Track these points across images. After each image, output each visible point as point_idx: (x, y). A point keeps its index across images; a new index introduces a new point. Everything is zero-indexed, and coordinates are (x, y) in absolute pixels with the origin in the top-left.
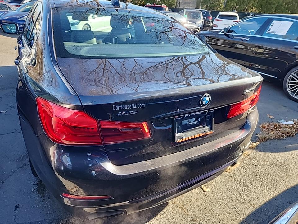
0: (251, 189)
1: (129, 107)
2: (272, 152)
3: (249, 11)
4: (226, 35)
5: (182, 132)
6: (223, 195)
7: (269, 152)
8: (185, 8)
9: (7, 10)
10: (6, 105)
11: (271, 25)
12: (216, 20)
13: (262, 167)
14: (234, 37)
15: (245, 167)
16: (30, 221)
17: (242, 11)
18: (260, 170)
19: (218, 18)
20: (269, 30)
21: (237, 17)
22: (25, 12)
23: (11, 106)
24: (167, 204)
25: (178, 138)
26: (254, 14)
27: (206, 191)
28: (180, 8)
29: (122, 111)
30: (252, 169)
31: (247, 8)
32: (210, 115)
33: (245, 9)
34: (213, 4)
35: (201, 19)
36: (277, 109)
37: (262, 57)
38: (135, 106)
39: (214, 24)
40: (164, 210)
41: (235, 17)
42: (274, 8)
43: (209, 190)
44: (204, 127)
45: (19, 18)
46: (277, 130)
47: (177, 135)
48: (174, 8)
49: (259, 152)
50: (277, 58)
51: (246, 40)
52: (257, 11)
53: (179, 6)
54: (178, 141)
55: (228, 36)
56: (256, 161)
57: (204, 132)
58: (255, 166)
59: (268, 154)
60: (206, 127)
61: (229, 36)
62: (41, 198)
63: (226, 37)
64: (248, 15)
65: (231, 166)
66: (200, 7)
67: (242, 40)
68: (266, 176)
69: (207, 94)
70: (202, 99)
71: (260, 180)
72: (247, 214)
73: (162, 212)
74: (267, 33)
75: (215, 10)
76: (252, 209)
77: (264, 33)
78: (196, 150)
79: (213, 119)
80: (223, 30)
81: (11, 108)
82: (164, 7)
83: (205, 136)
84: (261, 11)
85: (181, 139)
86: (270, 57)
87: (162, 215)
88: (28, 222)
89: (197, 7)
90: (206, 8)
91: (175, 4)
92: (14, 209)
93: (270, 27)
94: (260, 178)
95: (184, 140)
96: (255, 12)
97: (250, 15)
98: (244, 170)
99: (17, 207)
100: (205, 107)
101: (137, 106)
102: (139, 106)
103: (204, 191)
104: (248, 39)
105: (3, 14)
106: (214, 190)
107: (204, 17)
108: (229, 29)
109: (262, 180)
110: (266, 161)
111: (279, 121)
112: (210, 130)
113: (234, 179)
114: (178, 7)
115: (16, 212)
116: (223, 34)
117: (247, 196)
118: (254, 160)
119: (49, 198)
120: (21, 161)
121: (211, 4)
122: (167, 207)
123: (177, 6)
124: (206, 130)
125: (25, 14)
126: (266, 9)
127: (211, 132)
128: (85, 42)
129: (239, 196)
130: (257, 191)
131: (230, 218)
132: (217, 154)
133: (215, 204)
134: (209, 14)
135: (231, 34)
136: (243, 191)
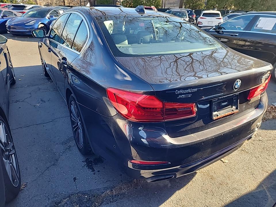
0: (262, 159)
1: (186, 91)
2: (273, 130)
3: (228, 9)
4: (216, 32)
5: (217, 111)
6: (240, 165)
7: (270, 130)
8: (170, 8)
9: (13, 17)
10: (37, 100)
11: (258, 21)
12: (201, 18)
13: (267, 142)
14: (224, 33)
15: (253, 142)
16: (89, 189)
17: (222, 9)
18: (266, 145)
19: (203, 16)
20: (256, 26)
21: (219, 14)
22: (30, 18)
23: (41, 100)
24: (196, 173)
25: (215, 115)
26: (233, 11)
27: (225, 162)
28: (166, 8)
29: (181, 94)
30: (259, 144)
31: (227, 6)
32: (236, 97)
33: (224, 7)
34: (195, 4)
35: (187, 17)
36: (269, 94)
37: (247, 49)
38: (190, 91)
39: (199, 22)
40: (195, 178)
41: (217, 15)
42: (250, 5)
43: (228, 161)
44: (232, 107)
45: (26, 23)
46: (274, 111)
47: (214, 113)
48: (160, 9)
49: (262, 130)
50: (260, 49)
51: (236, 35)
52: (236, 9)
53: (165, 6)
54: (214, 118)
55: (218, 32)
56: (261, 138)
57: (232, 111)
58: (261, 142)
59: (270, 131)
60: (233, 107)
61: (220, 32)
62: (92, 171)
63: (217, 33)
64: (228, 12)
65: (248, 140)
66: (184, 7)
67: (232, 35)
68: (272, 149)
69: (238, 80)
70: (235, 84)
71: (267, 152)
72: (263, 179)
73: (194, 179)
74: (254, 28)
75: (198, 9)
76: (266, 175)
77: (252, 29)
78: (227, 126)
79: (239, 100)
80: (214, 27)
81: (42, 102)
82: (153, 8)
83: (233, 114)
84: (239, 8)
85: (217, 117)
86: (254, 48)
87: (194, 181)
88: (88, 190)
89: (181, 7)
90: (189, 7)
91: (161, 5)
92: (73, 181)
93: (257, 23)
94: (267, 150)
95: (219, 117)
96: (234, 9)
97: (230, 12)
98: (253, 145)
99: (75, 179)
100: (236, 90)
101: (192, 91)
102: (193, 90)
103: (223, 162)
104: (237, 35)
105: (11, 20)
106: (232, 161)
107: (190, 16)
108: (219, 26)
109: (269, 152)
110: (269, 137)
111: (273, 104)
112: (236, 109)
113: (246, 152)
114: (164, 8)
115: (76, 183)
116: (214, 30)
117: (259, 164)
118: (259, 137)
119: (98, 171)
120: (65, 144)
121: (193, 3)
122: (196, 175)
123: (162, 6)
124: (233, 110)
125: (31, 20)
126: (243, 6)
127: (237, 111)
128: (120, 43)
129: (253, 165)
130: (267, 161)
131: (250, 182)
132: (242, 128)
133: (235, 172)
134: (193, 12)
135: (221, 30)
136: (255, 161)
